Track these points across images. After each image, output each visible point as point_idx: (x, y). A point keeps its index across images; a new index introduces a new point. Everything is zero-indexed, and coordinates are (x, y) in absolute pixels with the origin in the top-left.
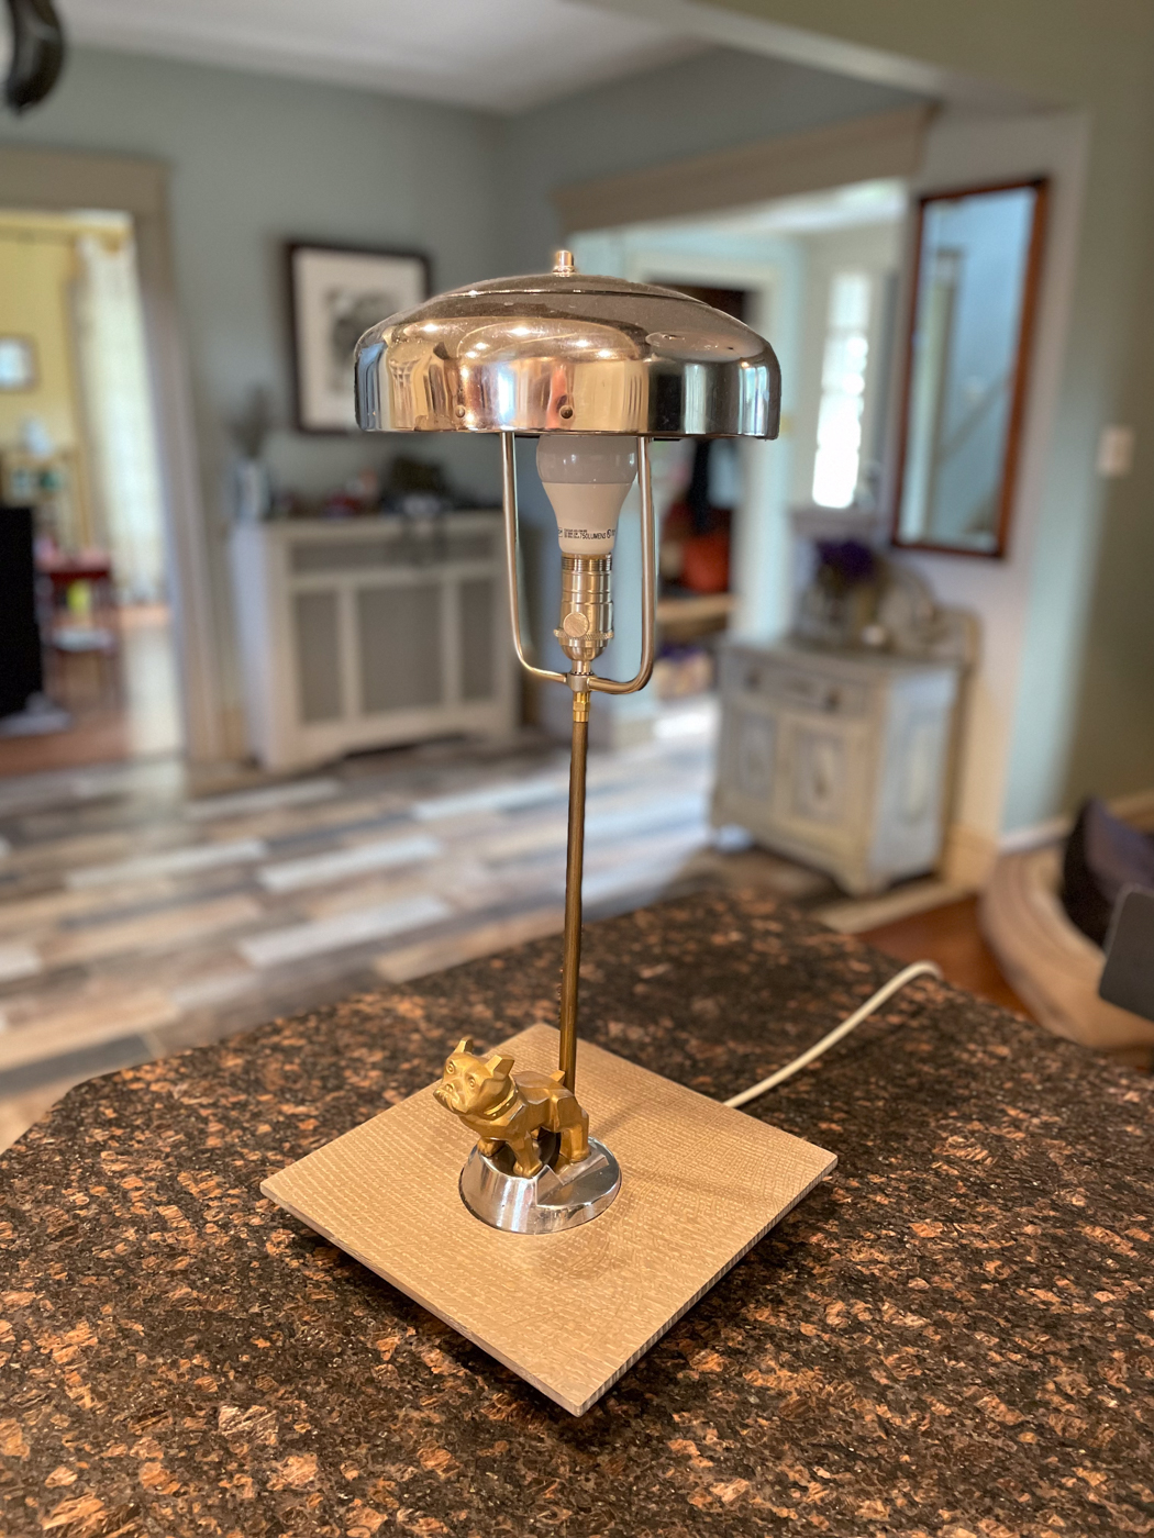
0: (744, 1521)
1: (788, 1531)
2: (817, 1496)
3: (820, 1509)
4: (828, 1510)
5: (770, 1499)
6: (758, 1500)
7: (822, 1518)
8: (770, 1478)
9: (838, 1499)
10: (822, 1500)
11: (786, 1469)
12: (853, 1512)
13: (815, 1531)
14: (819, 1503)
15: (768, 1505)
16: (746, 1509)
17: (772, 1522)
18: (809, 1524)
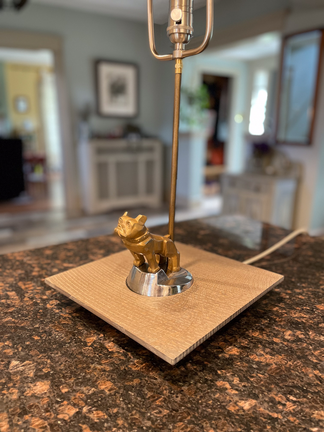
0: (256, 419)
1: (278, 424)
2: (291, 408)
3: (294, 414)
4: (297, 415)
5: (268, 409)
6: (262, 409)
7: (295, 418)
8: (267, 399)
9: (301, 410)
10: (294, 410)
11: (274, 396)
12: (310, 416)
13: (292, 424)
14: (292, 411)
15: (267, 412)
16: (256, 413)
17: (269, 419)
18: (289, 421)
